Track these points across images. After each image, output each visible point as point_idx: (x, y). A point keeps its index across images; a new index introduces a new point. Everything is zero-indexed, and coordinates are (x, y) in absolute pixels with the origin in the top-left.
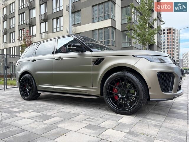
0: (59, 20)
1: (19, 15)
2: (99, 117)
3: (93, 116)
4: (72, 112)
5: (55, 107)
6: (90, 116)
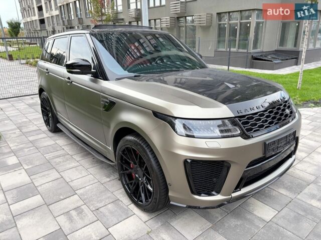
2: (94, 209)
3: (90, 201)
4: (72, 184)
5: (65, 161)
6: (87, 200)
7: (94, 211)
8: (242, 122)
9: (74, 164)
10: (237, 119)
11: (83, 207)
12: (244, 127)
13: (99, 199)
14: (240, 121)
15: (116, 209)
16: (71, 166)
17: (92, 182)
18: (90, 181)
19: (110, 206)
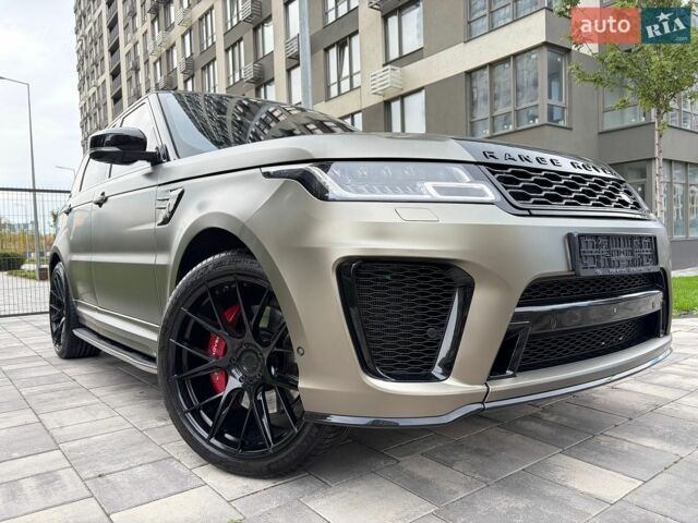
0: (347, 49)
1: (227, 51)
2: (92, 475)
3: (89, 461)
4: (57, 433)
5: (66, 398)
6: (84, 459)
7: (89, 479)
8: (497, 175)
9: (85, 402)
10: (482, 167)
11: (61, 473)
12: (506, 188)
13: (118, 457)
14: (494, 173)
15: (155, 475)
16: (75, 404)
17: (115, 429)
18: (110, 426)
19: (140, 469)
